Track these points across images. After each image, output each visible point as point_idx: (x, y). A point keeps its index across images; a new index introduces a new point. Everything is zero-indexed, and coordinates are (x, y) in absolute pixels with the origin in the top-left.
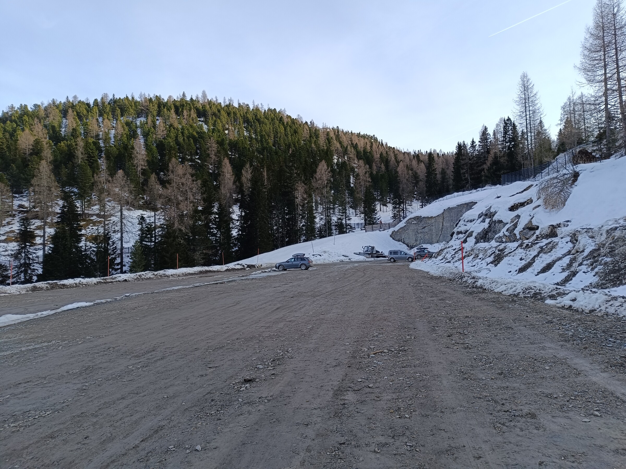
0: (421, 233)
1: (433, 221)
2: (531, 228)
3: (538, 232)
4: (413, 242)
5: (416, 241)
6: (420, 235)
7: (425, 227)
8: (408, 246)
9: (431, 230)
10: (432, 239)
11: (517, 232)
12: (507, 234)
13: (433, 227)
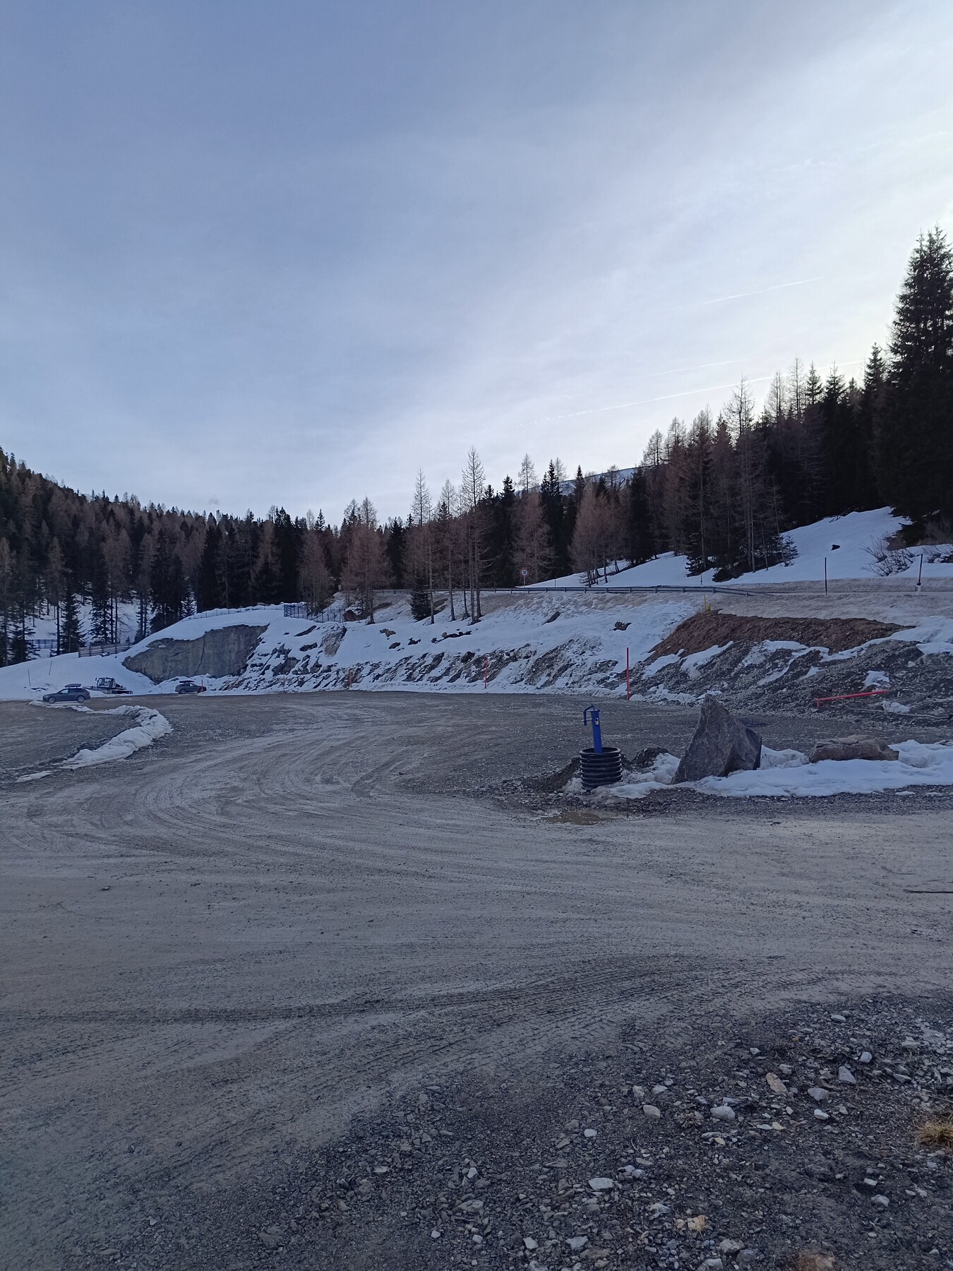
0: (172, 661)
1: (190, 646)
2: (318, 666)
3: (321, 669)
4: (159, 673)
5: (164, 671)
6: (170, 664)
7: (178, 654)
8: (151, 679)
9: (187, 658)
10: (187, 669)
11: (308, 667)
12: (302, 669)
13: (190, 655)
